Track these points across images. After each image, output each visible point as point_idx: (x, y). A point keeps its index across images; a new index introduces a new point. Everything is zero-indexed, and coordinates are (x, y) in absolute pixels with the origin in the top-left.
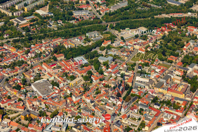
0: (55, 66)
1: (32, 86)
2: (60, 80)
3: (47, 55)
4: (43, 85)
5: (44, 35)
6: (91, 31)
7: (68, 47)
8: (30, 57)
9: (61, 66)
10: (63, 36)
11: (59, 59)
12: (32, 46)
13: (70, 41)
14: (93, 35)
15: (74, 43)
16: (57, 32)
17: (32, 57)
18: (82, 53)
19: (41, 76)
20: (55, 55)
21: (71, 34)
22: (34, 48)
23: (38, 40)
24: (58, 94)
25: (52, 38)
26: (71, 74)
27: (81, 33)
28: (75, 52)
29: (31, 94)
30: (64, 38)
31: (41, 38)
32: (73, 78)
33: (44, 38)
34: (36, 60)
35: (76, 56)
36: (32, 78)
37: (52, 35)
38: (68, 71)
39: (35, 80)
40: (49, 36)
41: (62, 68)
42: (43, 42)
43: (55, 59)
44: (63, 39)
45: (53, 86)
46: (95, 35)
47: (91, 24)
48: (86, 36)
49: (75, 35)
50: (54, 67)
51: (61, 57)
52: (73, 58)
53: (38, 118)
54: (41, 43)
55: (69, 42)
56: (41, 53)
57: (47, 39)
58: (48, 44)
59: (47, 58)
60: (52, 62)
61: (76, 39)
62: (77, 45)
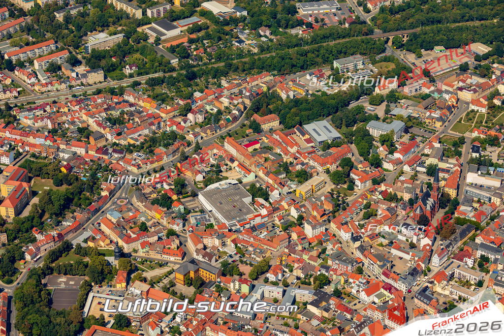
0: (257, 146)
1: (201, 197)
2: (271, 181)
3: (235, 119)
4: (228, 196)
5: (225, 66)
6: (346, 54)
7: (288, 96)
8: (193, 123)
9: (271, 145)
10: (274, 69)
11: (265, 127)
12: (197, 95)
13: (294, 81)
14: (351, 66)
15: (303, 86)
16: (259, 59)
17: (196, 124)
18: (326, 111)
19: (221, 171)
20: (256, 117)
21: (295, 63)
22: (201, 99)
23: (210, 80)
24: (266, 219)
25: (246, 74)
26: (299, 167)
27: (319, 60)
28: (306, 110)
29: (198, 217)
30: (275, 72)
31: (217, 74)
32: (304, 176)
33: (226, 74)
34: (208, 131)
35: (310, 120)
36: (199, 178)
37: (247, 66)
38: (291, 160)
39: (207, 182)
40: (238, 68)
41: (274, 151)
42: (224, 83)
43: (257, 129)
44: (274, 75)
45: (253, 198)
46: (356, 66)
47: (344, 37)
48: (332, 69)
49: (305, 66)
50: (255, 150)
51: (271, 123)
52: (301, 125)
53: (219, 280)
54: (220, 86)
55: (291, 83)
56: (220, 112)
57: (234, 77)
58: (236, 90)
59: (234, 125)
60: (247, 136)
61: (308, 77)
62: (310, 92)
